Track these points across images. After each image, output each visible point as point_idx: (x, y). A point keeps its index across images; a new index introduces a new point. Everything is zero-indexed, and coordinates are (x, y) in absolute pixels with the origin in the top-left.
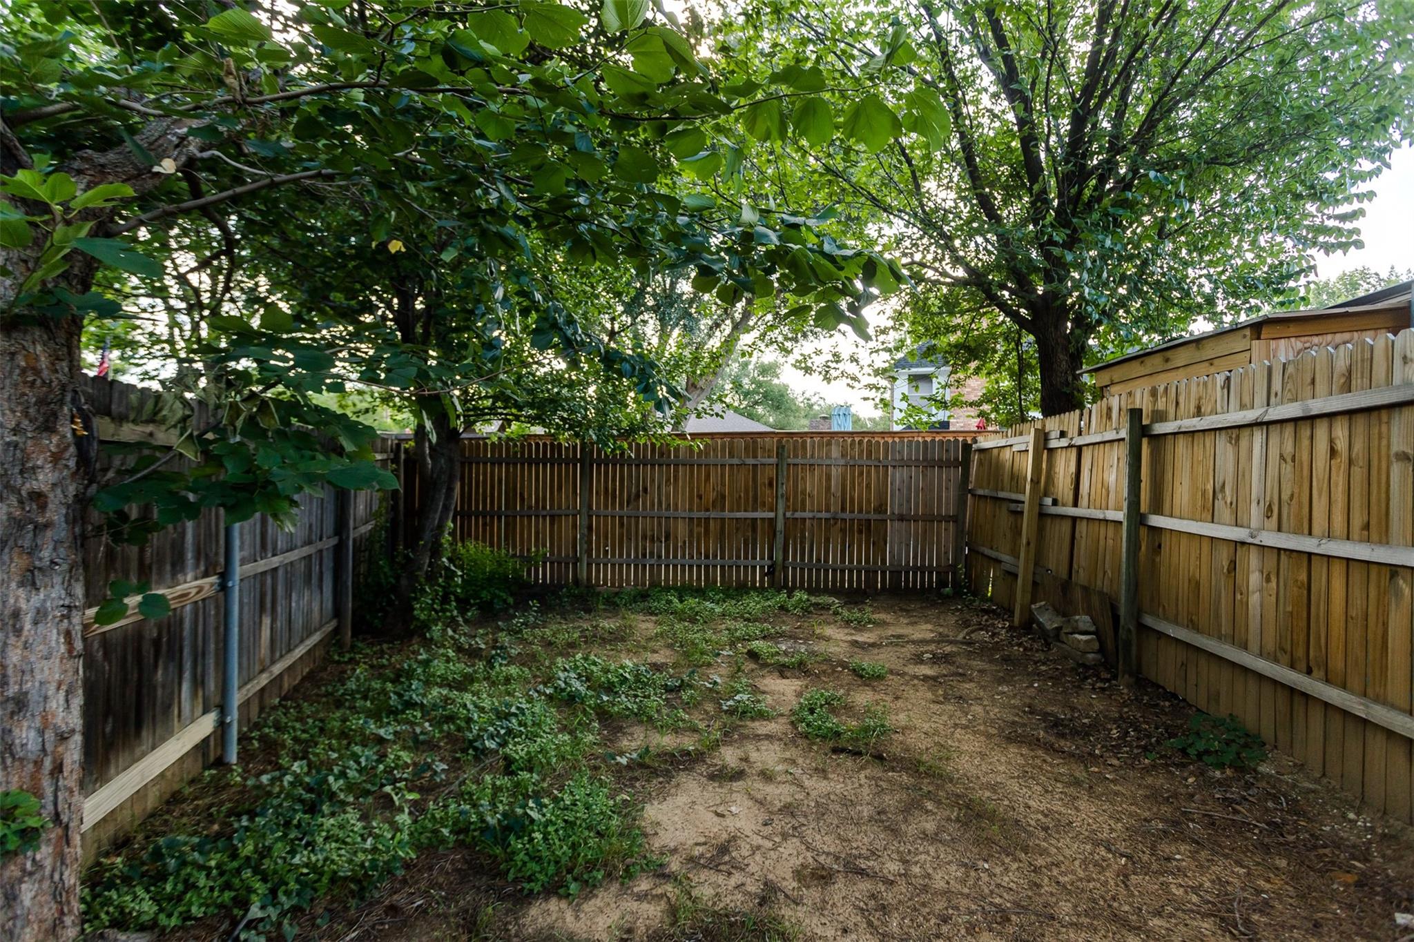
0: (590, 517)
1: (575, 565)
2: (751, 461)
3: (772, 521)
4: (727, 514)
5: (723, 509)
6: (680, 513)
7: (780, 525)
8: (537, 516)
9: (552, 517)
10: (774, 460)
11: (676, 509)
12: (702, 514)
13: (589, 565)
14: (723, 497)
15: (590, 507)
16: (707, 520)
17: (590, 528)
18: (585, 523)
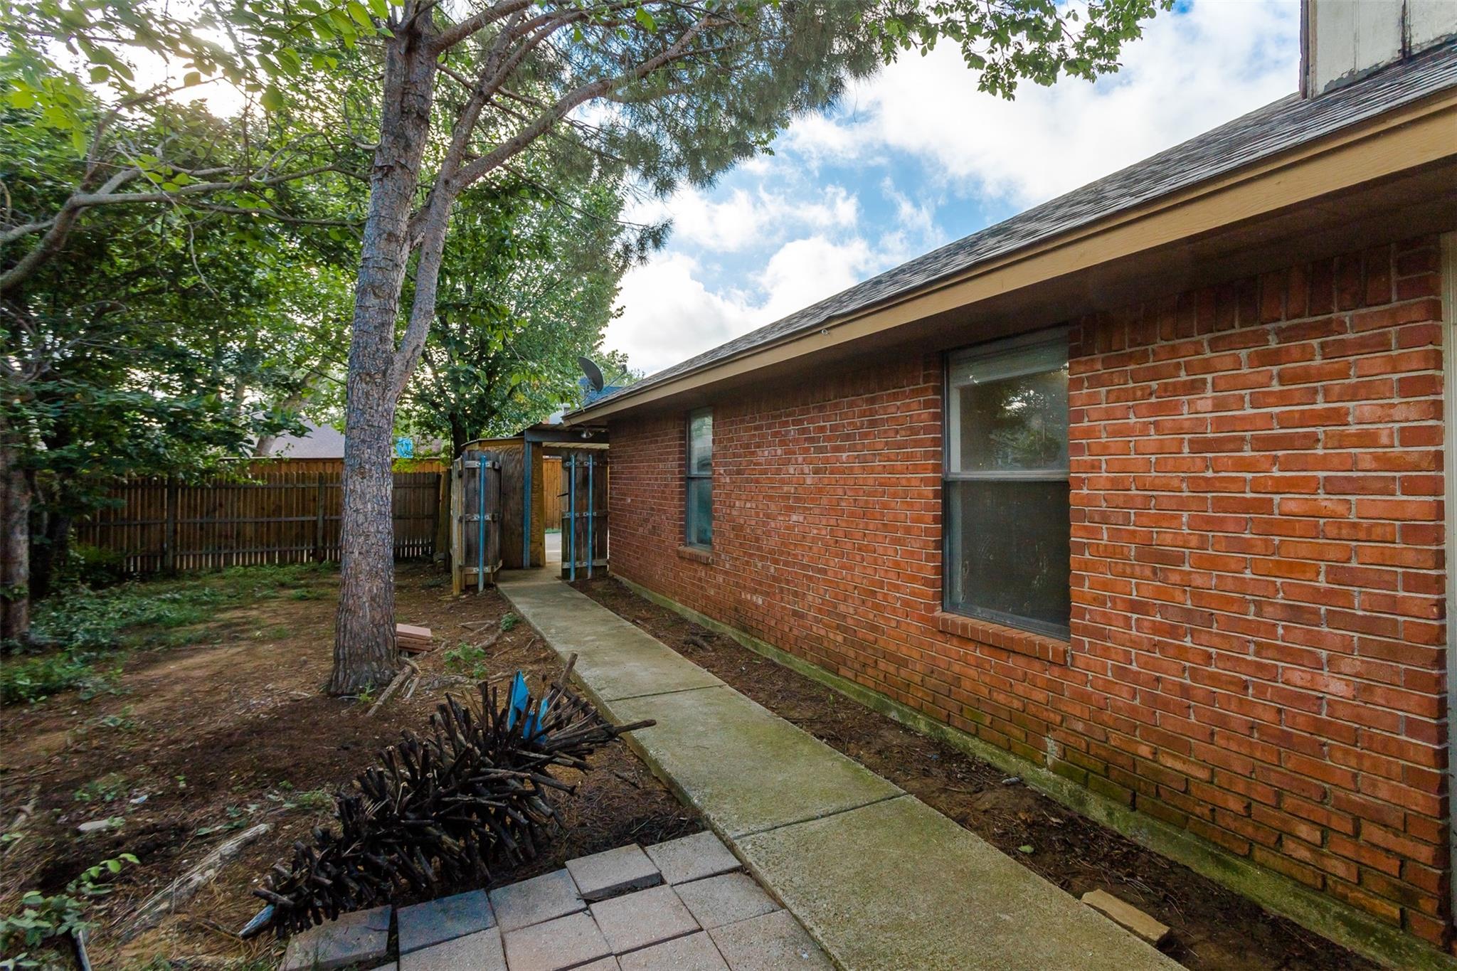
0: (176, 524)
1: (162, 558)
2: (301, 485)
3: (315, 523)
4: (283, 518)
5: (280, 515)
6: (248, 519)
7: (320, 524)
8: (129, 526)
9: (143, 526)
10: (317, 485)
11: (245, 516)
12: (265, 519)
13: (175, 557)
14: (280, 507)
15: (176, 516)
16: (269, 523)
17: (175, 531)
18: (172, 528)
